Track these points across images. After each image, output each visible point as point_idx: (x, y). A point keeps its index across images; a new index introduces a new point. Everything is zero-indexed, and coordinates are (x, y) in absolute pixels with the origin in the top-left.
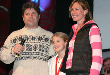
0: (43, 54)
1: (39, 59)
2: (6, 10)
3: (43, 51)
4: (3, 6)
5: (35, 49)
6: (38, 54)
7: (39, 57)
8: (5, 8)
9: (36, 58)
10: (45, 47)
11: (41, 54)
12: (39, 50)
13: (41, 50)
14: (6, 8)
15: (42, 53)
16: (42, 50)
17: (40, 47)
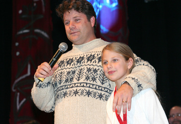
0: (93, 85)
1: (85, 94)
2: (46, 35)
3: (94, 79)
4: (40, 29)
5: (79, 78)
6: (83, 86)
7: (85, 91)
8: (43, 33)
9: (77, 93)
10: (98, 72)
11: (88, 85)
12: (86, 78)
13: (89, 78)
14: (45, 32)
15: (92, 82)
16: (91, 78)
17: (87, 73)
